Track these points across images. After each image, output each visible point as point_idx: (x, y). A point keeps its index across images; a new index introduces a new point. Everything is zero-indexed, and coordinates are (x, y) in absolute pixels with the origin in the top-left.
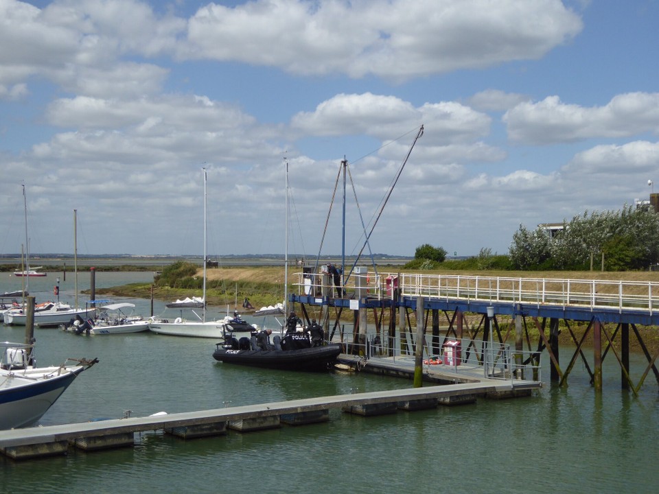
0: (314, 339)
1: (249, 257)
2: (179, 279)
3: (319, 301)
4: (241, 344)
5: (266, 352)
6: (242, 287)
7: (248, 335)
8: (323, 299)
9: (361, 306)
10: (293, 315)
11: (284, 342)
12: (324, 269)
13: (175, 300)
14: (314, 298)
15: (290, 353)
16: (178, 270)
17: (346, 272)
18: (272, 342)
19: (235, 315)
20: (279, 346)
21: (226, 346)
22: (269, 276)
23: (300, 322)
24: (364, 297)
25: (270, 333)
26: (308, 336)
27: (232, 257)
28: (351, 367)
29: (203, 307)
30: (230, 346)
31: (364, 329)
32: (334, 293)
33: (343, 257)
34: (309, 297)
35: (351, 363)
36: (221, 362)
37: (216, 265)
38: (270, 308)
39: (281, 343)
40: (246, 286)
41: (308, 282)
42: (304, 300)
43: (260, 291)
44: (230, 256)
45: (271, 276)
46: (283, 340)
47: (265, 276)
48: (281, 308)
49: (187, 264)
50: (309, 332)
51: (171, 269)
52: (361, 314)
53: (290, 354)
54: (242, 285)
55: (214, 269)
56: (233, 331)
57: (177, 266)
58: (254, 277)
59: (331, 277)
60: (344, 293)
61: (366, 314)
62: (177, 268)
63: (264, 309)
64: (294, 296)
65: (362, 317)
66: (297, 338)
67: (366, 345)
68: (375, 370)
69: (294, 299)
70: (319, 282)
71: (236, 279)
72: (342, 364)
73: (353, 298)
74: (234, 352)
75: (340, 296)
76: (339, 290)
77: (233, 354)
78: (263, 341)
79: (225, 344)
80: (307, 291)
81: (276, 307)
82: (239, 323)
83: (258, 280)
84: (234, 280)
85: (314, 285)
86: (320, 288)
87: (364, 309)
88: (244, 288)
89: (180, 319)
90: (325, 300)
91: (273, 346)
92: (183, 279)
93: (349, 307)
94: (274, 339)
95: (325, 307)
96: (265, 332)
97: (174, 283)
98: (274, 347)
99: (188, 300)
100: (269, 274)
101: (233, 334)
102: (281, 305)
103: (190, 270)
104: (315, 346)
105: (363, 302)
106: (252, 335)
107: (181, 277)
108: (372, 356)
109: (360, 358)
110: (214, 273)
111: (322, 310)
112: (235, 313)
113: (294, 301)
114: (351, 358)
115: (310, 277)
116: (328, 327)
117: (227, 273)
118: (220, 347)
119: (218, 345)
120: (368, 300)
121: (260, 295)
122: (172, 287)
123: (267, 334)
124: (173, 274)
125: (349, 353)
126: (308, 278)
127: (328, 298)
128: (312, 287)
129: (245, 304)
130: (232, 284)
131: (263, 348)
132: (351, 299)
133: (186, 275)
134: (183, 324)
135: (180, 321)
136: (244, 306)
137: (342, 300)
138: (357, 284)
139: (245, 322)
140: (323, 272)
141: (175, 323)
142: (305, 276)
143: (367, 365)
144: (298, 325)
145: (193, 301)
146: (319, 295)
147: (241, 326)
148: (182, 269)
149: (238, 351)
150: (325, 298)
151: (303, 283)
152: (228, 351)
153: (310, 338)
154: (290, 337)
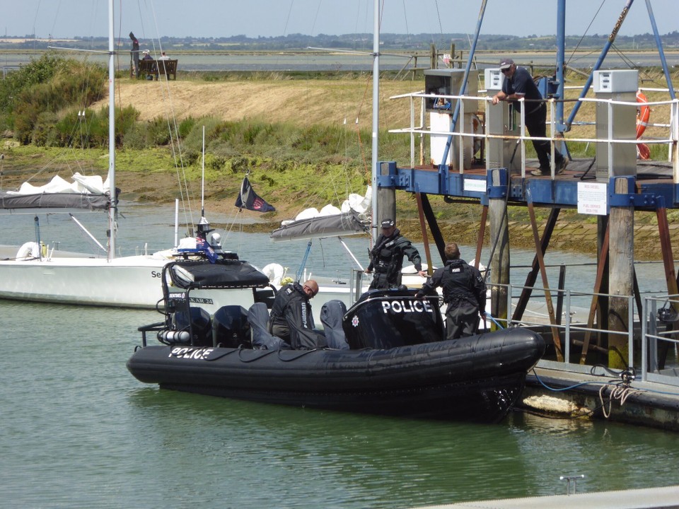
0: (457, 312)
1: (296, 43)
2: (48, 115)
3: (475, 185)
4: (221, 328)
5: (298, 353)
6: (251, 141)
7: (243, 299)
8: (489, 179)
9: (614, 202)
10: (390, 233)
11: (355, 321)
12: (493, 81)
13: (18, 184)
14: (462, 178)
15: (375, 359)
16: (45, 87)
17: (571, 88)
18: (317, 322)
19: (202, 232)
20: (340, 335)
21: (170, 335)
22: (340, 104)
23: (414, 257)
24: (626, 171)
25: (314, 292)
26: (435, 303)
27: (241, 44)
28: (580, 405)
29: (107, 207)
30: (184, 335)
31: (626, 277)
32: (528, 160)
33: (562, 41)
34: (443, 174)
35: (578, 393)
36: (156, 386)
37: (170, 69)
38: (329, 210)
39: (347, 325)
40: (265, 139)
41: (440, 123)
42: (428, 184)
43: (308, 155)
44: (234, 39)
45: (347, 104)
46: (351, 316)
47: (327, 105)
48: (361, 210)
49: (77, 66)
50: (439, 290)
51: (21, 84)
52: (617, 228)
53: (373, 363)
54: (252, 134)
55: (163, 83)
56: (192, 286)
57: (40, 73)
58: (292, 108)
59: (517, 105)
60: (559, 159)
61: (630, 231)
62: (41, 80)
63: (309, 213)
64: (394, 170)
65: (619, 240)
66: (398, 307)
67: (630, 334)
68: (661, 416)
69: (393, 181)
70: (477, 125)
71: (235, 115)
72: (551, 394)
73: (588, 176)
74: (196, 355)
75: (545, 168)
76: (542, 149)
77: (193, 363)
78: (290, 317)
79: (168, 329)
80: (438, 153)
81: (345, 208)
82: (213, 261)
83: (306, 118)
84: (227, 118)
85: (461, 134)
86: (479, 144)
87: (624, 213)
88: (257, 146)
89: (33, 246)
90: (497, 183)
91: (321, 333)
92: (62, 115)
93: (575, 206)
94: (325, 310)
95: (496, 206)
96: (297, 288)
97: (32, 127)
98: (323, 339)
99: (57, 185)
100: (343, 97)
101: (195, 293)
102: (359, 198)
103: (82, 87)
104: (459, 335)
105: (622, 187)
106: (258, 297)
107: (55, 110)
108: (649, 370)
109: (610, 377)
110: (163, 96)
111: (485, 216)
112: (200, 227)
113: (394, 186)
114: (580, 374)
115: (448, 108)
116: (504, 274)
117: (207, 96)
118: (152, 337)
119: (144, 330)
120: (639, 183)
121: (310, 169)
122: (26, 142)
123: (304, 294)
124: (28, 99)
125: (575, 359)
126: (441, 110)
127: (505, 177)
128: (452, 141)
129: (244, 198)
130: (221, 132)
131: (289, 340)
132: (583, 179)
133: (72, 100)
134: (44, 262)
135: (35, 253)
136: (239, 204)
137: (553, 185)
138: (601, 129)
139: (234, 256)
140: (490, 92)
141: (18, 262)
142: (430, 104)
143: (632, 400)
144: (408, 268)
145: (74, 188)
146: (476, 166)
147: (221, 269)
148: (56, 81)
149: (207, 352)
150: (496, 175)
151: (426, 127)
152: (177, 350)
153: (444, 309)
154: (376, 305)
